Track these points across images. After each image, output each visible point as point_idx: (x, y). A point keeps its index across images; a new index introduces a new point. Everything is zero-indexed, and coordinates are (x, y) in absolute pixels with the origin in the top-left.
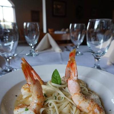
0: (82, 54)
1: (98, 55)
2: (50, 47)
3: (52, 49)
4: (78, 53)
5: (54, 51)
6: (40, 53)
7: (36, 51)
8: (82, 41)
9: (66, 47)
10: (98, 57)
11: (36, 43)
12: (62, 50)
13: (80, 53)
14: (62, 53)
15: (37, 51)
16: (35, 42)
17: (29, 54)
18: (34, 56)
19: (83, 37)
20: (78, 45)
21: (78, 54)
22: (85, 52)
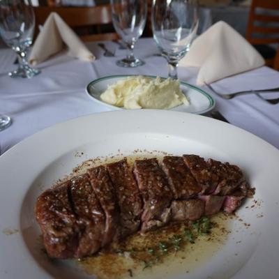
0: (143, 63)
1: (174, 57)
2: (63, 47)
3: (69, 54)
4: (134, 61)
5: (76, 58)
6: (43, 68)
7: (31, 62)
8: (141, 32)
9: (102, 46)
10: (174, 61)
11: (30, 43)
12: (96, 55)
13: (137, 61)
14: (96, 62)
15: (34, 63)
16: (27, 41)
17: (15, 72)
18: (29, 77)
19: (143, 23)
20: (132, 41)
21: (133, 64)
22: (148, 56)
